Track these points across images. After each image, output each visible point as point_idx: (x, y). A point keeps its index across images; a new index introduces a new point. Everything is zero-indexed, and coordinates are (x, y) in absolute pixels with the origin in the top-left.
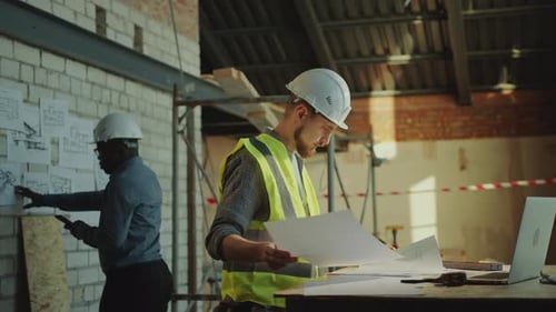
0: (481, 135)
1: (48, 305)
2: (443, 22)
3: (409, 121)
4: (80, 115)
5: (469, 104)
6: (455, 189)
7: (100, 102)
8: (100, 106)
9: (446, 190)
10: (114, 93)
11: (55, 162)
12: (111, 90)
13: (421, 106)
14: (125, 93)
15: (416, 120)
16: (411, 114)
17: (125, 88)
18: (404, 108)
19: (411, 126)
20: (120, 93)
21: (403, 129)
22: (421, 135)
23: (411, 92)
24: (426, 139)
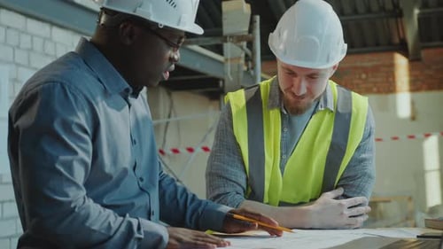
0: (430, 88)
2: (399, 20)
3: (364, 76)
5: (419, 60)
6: (403, 137)
7: (18, 47)
8: (17, 52)
9: (395, 138)
10: (35, 39)
12: (32, 36)
13: (375, 63)
14: (50, 39)
15: (370, 75)
16: (365, 70)
17: (51, 34)
18: (358, 64)
19: (365, 81)
20: (45, 39)
21: (357, 84)
22: (375, 89)
23: (365, 49)
24: (379, 92)
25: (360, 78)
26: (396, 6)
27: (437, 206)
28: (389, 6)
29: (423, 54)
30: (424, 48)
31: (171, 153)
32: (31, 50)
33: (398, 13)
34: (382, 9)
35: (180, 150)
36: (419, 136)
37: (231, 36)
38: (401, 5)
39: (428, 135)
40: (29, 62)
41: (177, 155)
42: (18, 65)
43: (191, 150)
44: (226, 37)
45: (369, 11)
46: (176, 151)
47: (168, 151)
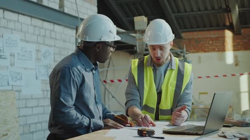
0: (246, 49)
1: (7, 135)
2: (229, 13)
3: (211, 42)
4: (27, 42)
5: (240, 34)
6: (229, 75)
7: (39, 35)
8: (39, 37)
9: (225, 76)
10: (46, 31)
11: (12, 65)
12: (45, 29)
13: (217, 36)
14: (54, 31)
15: (214, 42)
16: (212, 39)
17: (54, 28)
18: (208, 36)
19: (212, 45)
20: (51, 31)
21: (208, 47)
22: (216, 49)
23: (212, 28)
24: (218, 51)
25: (209, 44)
26: (228, 7)
27: (247, 110)
28: (224, 6)
29: (242, 31)
30: (242, 28)
31: (110, 82)
32: (45, 36)
33: (228, 10)
34: (221, 8)
35: (114, 81)
36: (237, 74)
37: (139, 31)
38: (230, 6)
39: (242, 74)
40: (44, 42)
41: (113, 83)
42: (39, 43)
43: (120, 81)
44: (136, 31)
45: (213, 9)
46: (112, 81)
47: (108, 81)
